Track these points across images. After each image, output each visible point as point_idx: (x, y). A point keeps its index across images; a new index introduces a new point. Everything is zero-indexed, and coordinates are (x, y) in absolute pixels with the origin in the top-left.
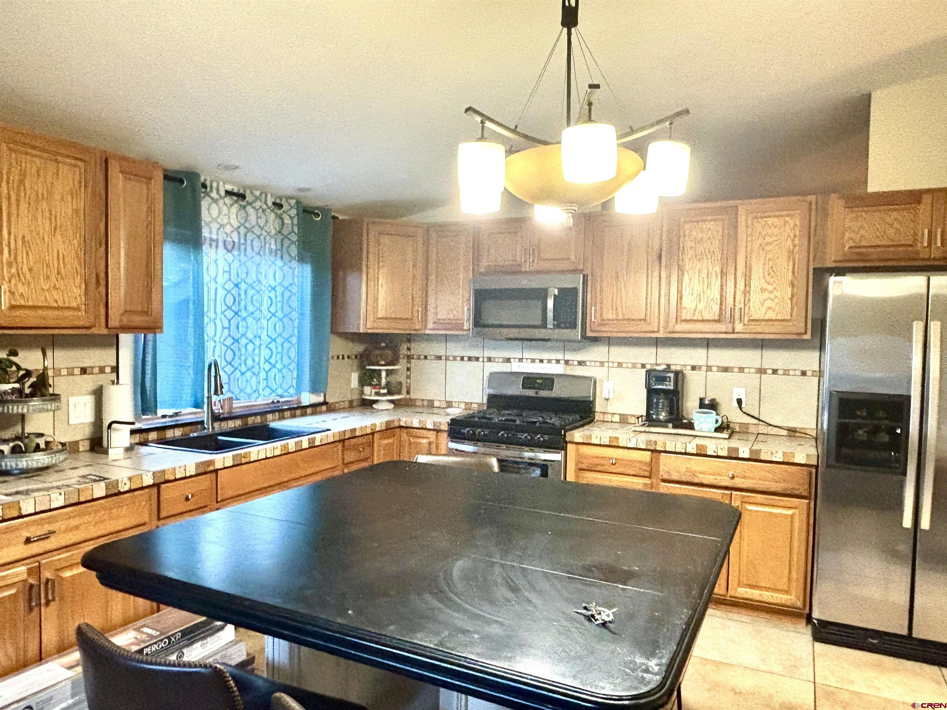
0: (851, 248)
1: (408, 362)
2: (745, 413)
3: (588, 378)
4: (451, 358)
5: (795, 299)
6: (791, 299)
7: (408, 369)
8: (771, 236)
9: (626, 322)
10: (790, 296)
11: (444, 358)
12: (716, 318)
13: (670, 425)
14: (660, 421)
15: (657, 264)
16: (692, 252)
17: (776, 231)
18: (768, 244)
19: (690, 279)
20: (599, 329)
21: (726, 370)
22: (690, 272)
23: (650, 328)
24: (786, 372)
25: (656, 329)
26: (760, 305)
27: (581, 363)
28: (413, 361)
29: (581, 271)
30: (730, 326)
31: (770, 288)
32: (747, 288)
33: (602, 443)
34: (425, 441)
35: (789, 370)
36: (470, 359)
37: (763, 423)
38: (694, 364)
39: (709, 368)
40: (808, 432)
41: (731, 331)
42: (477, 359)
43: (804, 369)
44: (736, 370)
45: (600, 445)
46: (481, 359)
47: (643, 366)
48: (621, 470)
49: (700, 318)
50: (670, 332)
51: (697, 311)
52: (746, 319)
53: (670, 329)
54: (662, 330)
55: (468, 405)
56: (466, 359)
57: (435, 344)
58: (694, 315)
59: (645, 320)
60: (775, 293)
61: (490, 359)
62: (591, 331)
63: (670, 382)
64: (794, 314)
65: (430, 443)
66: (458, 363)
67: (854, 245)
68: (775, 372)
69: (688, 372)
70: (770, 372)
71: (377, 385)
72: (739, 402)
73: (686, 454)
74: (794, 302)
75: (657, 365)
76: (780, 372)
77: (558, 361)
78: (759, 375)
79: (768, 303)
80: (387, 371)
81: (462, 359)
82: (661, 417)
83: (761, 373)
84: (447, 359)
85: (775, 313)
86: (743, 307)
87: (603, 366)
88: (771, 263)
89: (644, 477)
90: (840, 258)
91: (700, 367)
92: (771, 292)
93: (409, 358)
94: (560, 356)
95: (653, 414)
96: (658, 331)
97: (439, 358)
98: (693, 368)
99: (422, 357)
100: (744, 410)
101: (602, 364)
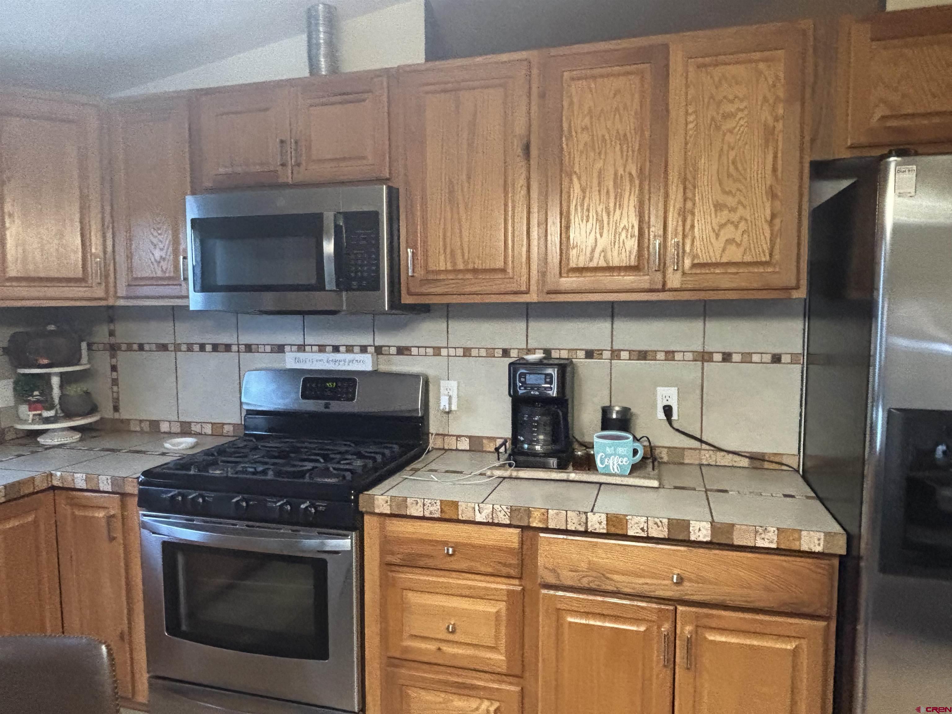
0: (884, 118)
1: (113, 356)
2: (678, 430)
3: (416, 377)
4: (184, 348)
5: (777, 221)
6: (771, 223)
7: (114, 368)
8: (732, 102)
9: (469, 276)
10: (769, 218)
11: (171, 348)
12: (633, 264)
13: (553, 462)
14: (536, 454)
15: (521, 163)
16: (585, 137)
17: (741, 91)
18: (726, 116)
19: (583, 191)
20: (424, 290)
21: (643, 355)
22: (583, 178)
23: (514, 287)
24: (747, 358)
25: (524, 288)
26: (713, 235)
27: (402, 351)
28: (121, 355)
29: (381, 181)
30: (658, 277)
31: (731, 201)
32: (689, 205)
33: (427, 515)
34: (101, 514)
35: (750, 354)
36: (215, 348)
37: (708, 447)
38: (589, 347)
39: (615, 354)
40: (785, 460)
41: (660, 286)
42: (228, 348)
43: (777, 351)
44: (661, 356)
45: (423, 518)
46: (235, 348)
47: (506, 353)
48: (464, 565)
49: (602, 264)
50: (549, 293)
51: (598, 250)
52: (688, 263)
53: (550, 286)
54: (534, 288)
55: (217, 427)
56: (209, 348)
57: (154, 325)
58: (591, 260)
59: (503, 271)
60: (741, 211)
61: (249, 348)
62: (410, 293)
63: (551, 383)
64: (776, 251)
65: (110, 518)
66: (197, 356)
67: (888, 113)
68: (727, 357)
69: (580, 359)
70: (718, 357)
71: (38, 401)
72: (668, 410)
73: (586, 533)
74: (776, 228)
75: (529, 351)
76: (736, 358)
77: (364, 349)
78: (699, 363)
79: (728, 232)
80: (61, 375)
81: (202, 347)
82: (538, 448)
83: (703, 361)
84: (177, 348)
85: (742, 249)
86: (681, 241)
87: (439, 355)
88: (732, 154)
89: (509, 577)
90: (863, 140)
91: (600, 352)
92: (733, 210)
93: (113, 349)
94: (366, 340)
95: (523, 442)
96: (527, 292)
97: (164, 347)
98: (590, 354)
99: (135, 347)
100: (676, 425)
101: (437, 351)
